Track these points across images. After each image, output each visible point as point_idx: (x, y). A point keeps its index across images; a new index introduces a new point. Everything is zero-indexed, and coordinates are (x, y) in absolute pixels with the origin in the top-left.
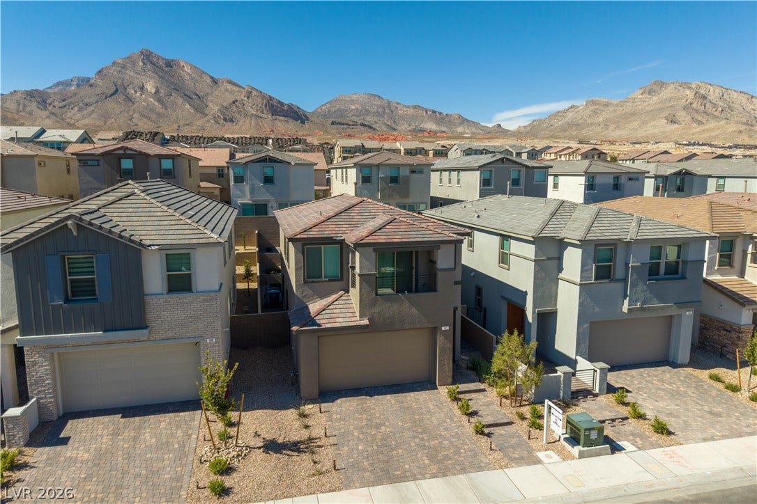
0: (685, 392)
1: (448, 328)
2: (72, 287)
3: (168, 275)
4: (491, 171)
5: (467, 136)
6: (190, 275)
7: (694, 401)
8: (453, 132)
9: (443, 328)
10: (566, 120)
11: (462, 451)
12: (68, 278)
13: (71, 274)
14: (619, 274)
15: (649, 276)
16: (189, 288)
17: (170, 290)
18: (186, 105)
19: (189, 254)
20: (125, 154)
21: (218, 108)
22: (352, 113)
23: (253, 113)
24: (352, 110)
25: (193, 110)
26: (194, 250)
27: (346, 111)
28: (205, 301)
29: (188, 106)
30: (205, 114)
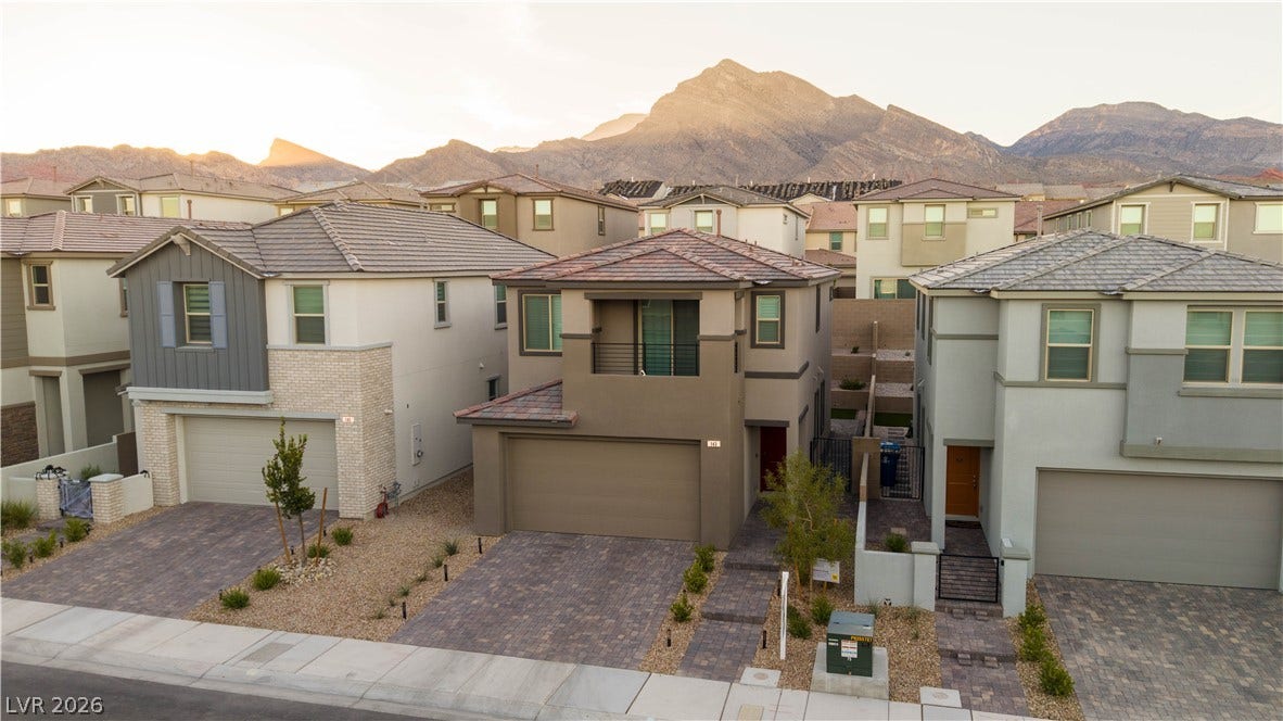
0: (1236, 646)
1: (718, 444)
2: (191, 327)
3: (298, 318)
4: (1144, 206)
6: (322, 319)
9: (710, 444)
11: (621, 636)
12: (187, 313)
13: (190, 309)
14: (1107, 366)
15: (1188, 377)
16: (321, 340)
17: (299, 340)
18: (784, 148)
19: (321, 288)
20: (486, 193)
21: (835, 148)
22: (1097, 142)
23: (897, 153)
24: (1099, 136)
25: (793, 156)
26: (327, 282)
27: (1082, 138)
28: (341, 359)
29: (787, 149)
30: (814, 162)
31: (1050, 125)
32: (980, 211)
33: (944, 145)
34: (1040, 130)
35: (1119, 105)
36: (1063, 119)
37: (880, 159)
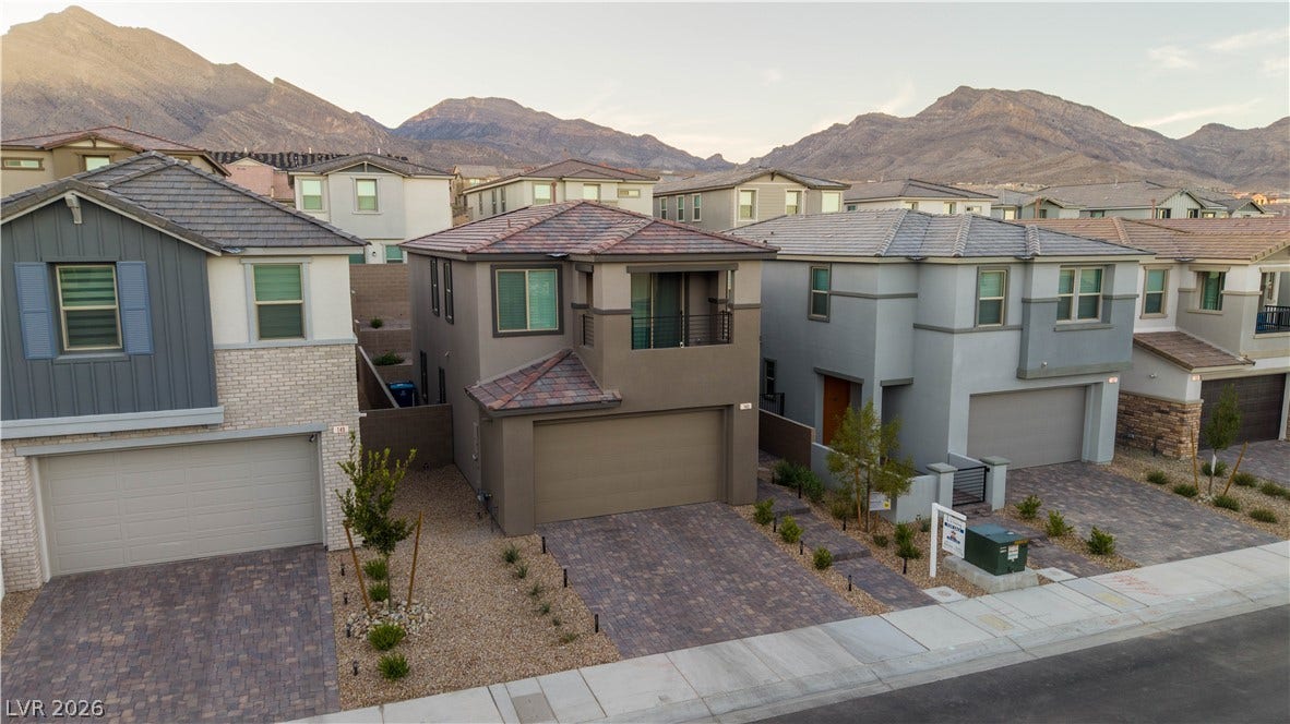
0: (1120, 500)
1: (750, 406)
2: (69, 327)
3: (259, 306)
4: (754, 191)
5: (668, 172)
6: (299, 306)
7: (1137, 511)
8: (644, 166)
9: (742, 407)
10: (828, 147)
11: (804, 593)
12: (63, 308)
14: (1013, 315)
15: (1058, 319)
16: (299, 331)
17: (263, 335)
18: (160, 112)
19: (298, 267)
20: (95, 148)
21: (220, 117)
22: (469, 131)
23: (289, 127)
24: (469, 125)
25: (172, 121)
26: (309, 259)
27: (458, 126)
28: (330, 356)
29: (165, 115)
30: (198, 130)
31: (429, 111)
32: (627, 191)
33: (336, 123)
34: (421, 115)
35: (486, 99)
36: (440, 107)
37: (271, 132)
